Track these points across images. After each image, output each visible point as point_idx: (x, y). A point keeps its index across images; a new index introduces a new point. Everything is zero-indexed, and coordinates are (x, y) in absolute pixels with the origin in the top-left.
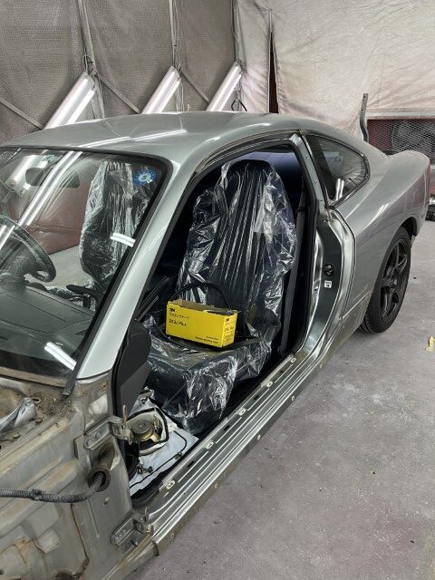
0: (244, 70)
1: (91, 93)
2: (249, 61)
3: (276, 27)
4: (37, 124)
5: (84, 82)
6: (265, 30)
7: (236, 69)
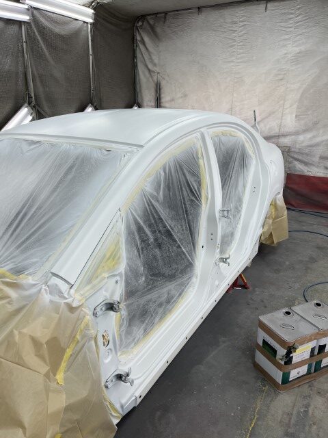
1: (30, 118)
3: (162, 84)
5: (25, 110)
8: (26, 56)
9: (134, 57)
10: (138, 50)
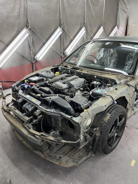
0: (118, 28)
1: (85, 32)
2: (120, 25)
3: (129, 17)
4: (72, 38)
5: (84, 29)
6: (126, 18)
8: (85, 8)
9: (118, 6)
10: (120, 3)
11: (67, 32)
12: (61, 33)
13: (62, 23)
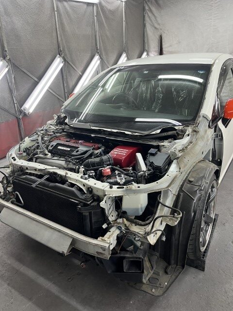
0: (148, 54)
1: (99, 62)
2: (150, 50)
3: (163, 37)
4: (81, 74)
5: (97, 58)
7: (145, 54)
8: (96, 25)
9: (144, 20)
10: (146, 15)
11: (71, 63)
12: (62, 65)
13: (61, 49)
